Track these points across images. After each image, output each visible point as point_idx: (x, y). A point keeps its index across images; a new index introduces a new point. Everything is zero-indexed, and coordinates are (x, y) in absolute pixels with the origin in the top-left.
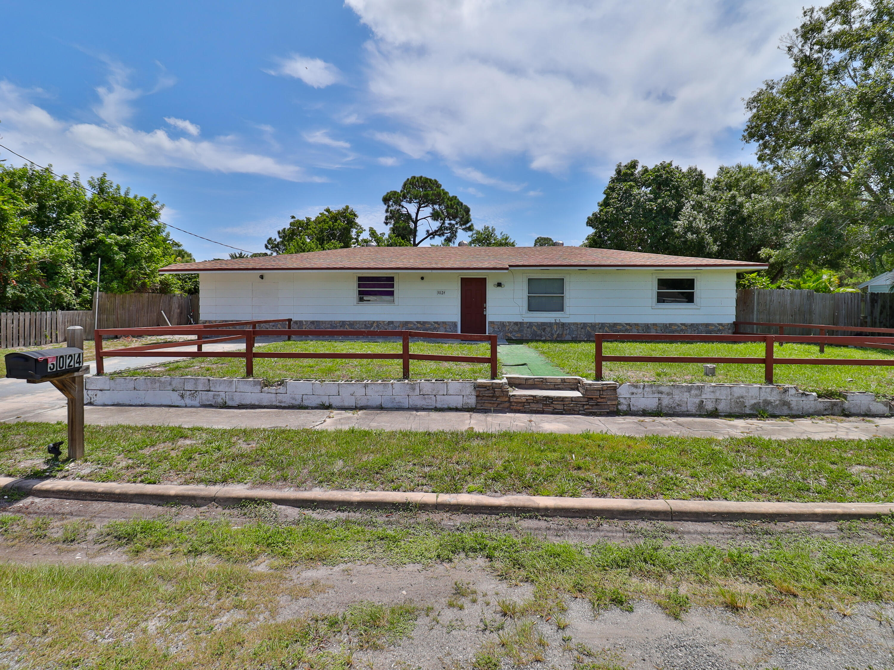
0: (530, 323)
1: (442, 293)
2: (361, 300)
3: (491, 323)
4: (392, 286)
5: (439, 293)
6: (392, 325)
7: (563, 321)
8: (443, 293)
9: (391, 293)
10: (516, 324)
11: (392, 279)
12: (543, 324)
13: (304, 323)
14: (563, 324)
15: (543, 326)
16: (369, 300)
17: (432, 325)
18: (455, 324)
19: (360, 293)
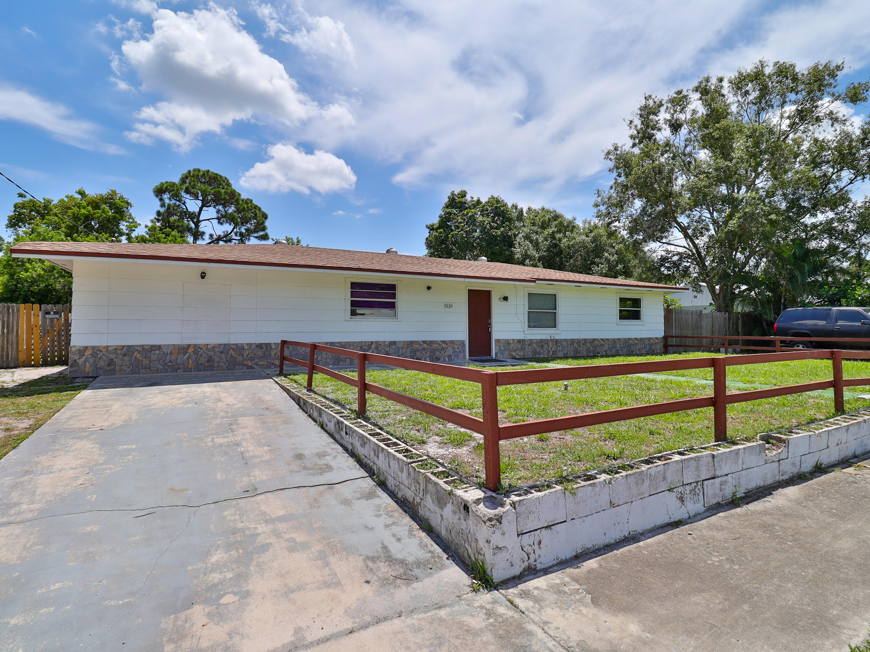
0: (531, 340)
1: (448, 306)
2: (353, 313)
3: (498, 341)
4: (394, 296)
5: (446, 306)
6: (394, 347)
7: (557, 337)
8: (451, 306)
9: (392, 306)
10: (519, 341)
11: (393, 287)
12: (542, 341)
13: (274, 347)
14: (557, 341)
15: (541, 343)
16: (364, 314)
17: (439, 345)
18: (463, 343)
19: (354, 304)
